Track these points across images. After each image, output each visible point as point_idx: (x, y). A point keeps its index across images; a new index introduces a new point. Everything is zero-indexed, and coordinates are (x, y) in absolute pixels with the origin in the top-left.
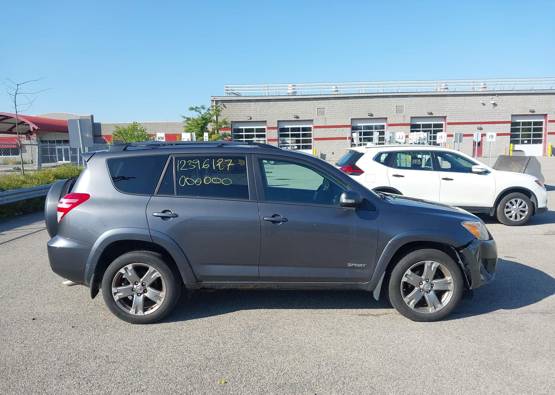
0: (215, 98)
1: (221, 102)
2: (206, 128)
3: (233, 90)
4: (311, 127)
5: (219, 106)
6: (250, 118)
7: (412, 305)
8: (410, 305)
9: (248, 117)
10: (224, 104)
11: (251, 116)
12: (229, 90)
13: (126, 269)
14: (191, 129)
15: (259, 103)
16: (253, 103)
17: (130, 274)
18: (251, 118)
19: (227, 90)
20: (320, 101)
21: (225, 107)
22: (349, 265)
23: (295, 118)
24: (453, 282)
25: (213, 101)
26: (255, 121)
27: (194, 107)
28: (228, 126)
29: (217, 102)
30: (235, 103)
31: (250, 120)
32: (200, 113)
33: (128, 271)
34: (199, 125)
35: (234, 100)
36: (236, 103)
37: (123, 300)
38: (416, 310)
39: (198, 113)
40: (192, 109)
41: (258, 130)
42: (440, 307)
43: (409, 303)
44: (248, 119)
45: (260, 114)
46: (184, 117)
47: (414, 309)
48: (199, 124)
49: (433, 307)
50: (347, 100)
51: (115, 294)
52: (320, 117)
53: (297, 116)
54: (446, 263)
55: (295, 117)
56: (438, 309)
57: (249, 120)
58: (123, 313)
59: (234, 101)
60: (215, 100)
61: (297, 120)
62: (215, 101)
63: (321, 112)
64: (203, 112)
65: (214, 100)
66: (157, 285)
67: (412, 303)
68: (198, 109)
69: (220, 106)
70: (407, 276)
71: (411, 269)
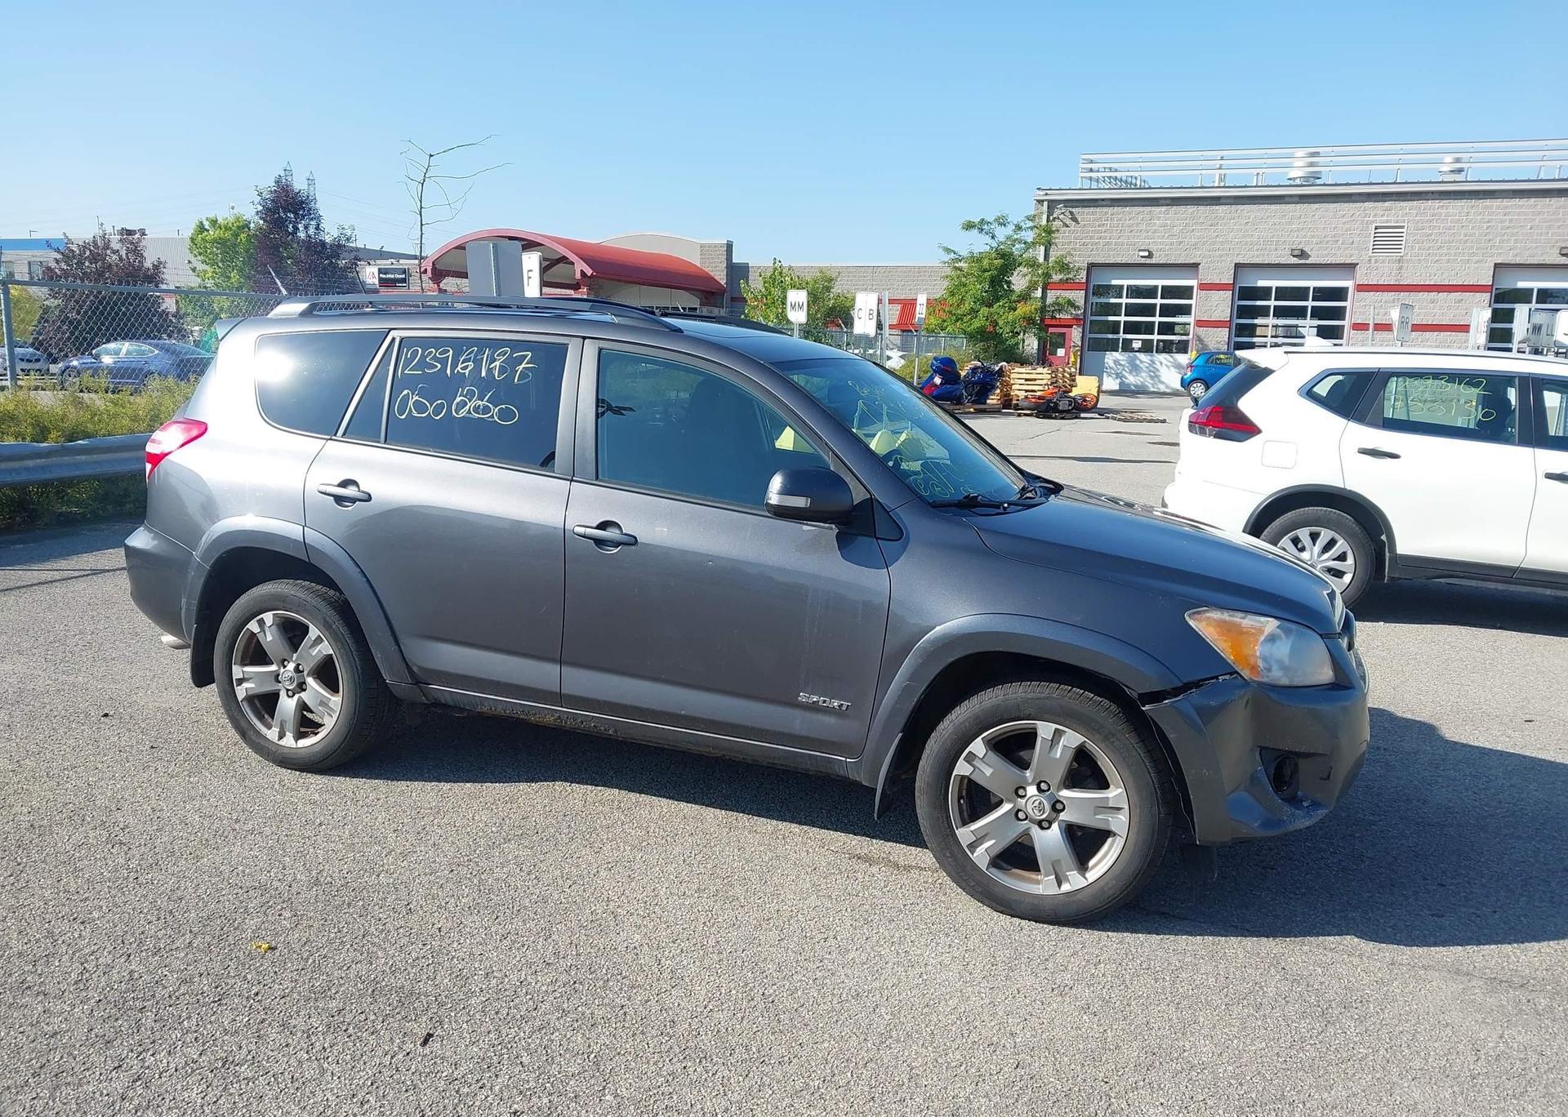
0: (1047, 194)
1: (1065, 207)
2: (1009, 283)
3: (1116, 171)
4: (1348, 288)
5: (1058, 218)
6: (1146, 254)
7: (981, 856)
8: (975, 855)
9: (1140, 250)
10: (1071, 213)
11: (1152, 248)
12: (1098, 171)
13: (261, 623)
14: (965, 285)
15: (1182, 209)
16: (1164, 209)
17: (269, 638)
18: (1150, 256)
19: (1091, 170)
20: (1387, 204)
21: (1075, 220)
22: (803, 697)
23: (1294, 256)
24: (1127, 807)
25: (1040, 202)
26: (1161, 262)
27: (977, 220)
28: (1071, 277)
29: (1052, 204)
30: (1105, 209)
31: (1148, 261)
32: (993, 237)
33: (266, 629)
34: (986, 274)
35: (1103, 200)
36: (1110, 210)
37: (260, 701)
38: (997, 875)
39: (988, 239)
40: (969, 226)
41: (1169, 292)
42: (1075, 881)
43: (973, 846)
44: (1142, 257)
45: (1181, 242)
46: (948, 251)
47: (987, 870)
48: (985, 271)
49: (1054, 877)
50: (1488, 202)
51: (240, 681)
52: (1381, 256)
53: (1302, 250)
54: (1106, 738)
55: (1296, 253)
56: (1066, 887)
57: (1143, 261)
58: (252, 733)
59: (1103, 203)
60: (1046, 200)
61: (1302, 263)
62: (1046, 203)
63: (1386, 238)
64: (1002, 233)
65: (1043, 201)
66: (326, 673)
67: (981, 850)
68: (985, 227)
69: (1062, 217)
70: (971, 758)
71: (989, 738)
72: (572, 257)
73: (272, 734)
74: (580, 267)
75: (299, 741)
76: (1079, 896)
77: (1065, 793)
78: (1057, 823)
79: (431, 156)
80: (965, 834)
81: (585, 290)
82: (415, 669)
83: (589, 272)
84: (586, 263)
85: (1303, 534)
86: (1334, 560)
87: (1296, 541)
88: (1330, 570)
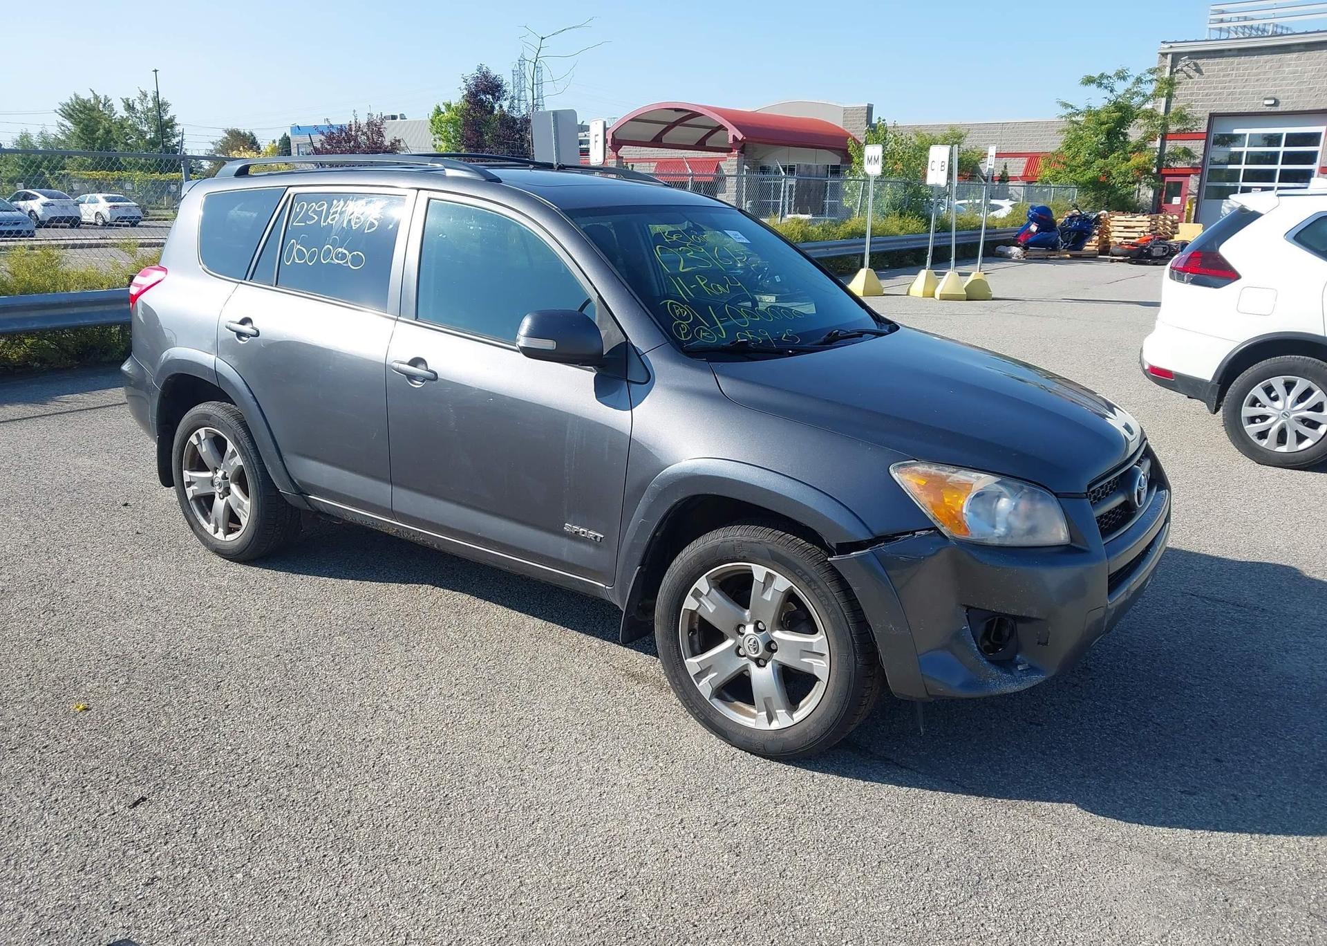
0: (1171, 47)
1: (1189, 58)
2: (1125, 135)
3: (1252, 19)
5: (1182, 70)
6: (1272, 102)
7: (705, 687)
8: (701, 684)
9: (1266, 99)
10: (1196, 65)
11: (1279, 96)
12: (1230, 21)
13: (198, 436)
14: (1081, 138)
15: (1316, 54)
16: (1295, 55)
17: (204, 450)
18: (1276, 103)
19: (1222, 21)
21: (1198, 70)
22: (568, 527)
24: (827, 653)
25: (1164, 55)
26: (1287, 110)
27: (1096, 75)
28: (1188, 127)
29: (1176, 57)
30: (1231, 59)
31: (1273, 109)
32: (1112, 91)
33: (200, 440)
34: (1103, 127)
35: (1230, 50)
36: (1236, 60)
37: (205, 500)
38: (718, 705)
39: (1107, 93)
40: (1089, 81)
41: (1293, 140)
42: (783, 720)
43: (700, 675)
44: (1267, 105)
45: (1311, 89)
46: (1066, 105)
47: (709, 699)
48: (1103, 124)
49: (765, 713)
51: (190, 484)
56: (775, 725)
57: (1268, 109)
58: (198, 527)
59: (1230, 53)
60: (1170, 53)
62: (1169, 57)
64: (1121, 87)
65: (1167, 54)
67: (705, 681)
68: (1105, 81)
69: (1185, 69)
70: (697, 595)
71: (713, 576)
72: (727, 124)
73: (210, 528)
74: (733, 132)
75: (227, 536)
76: (786, 735)
77: (778, 635)
78: (771, 662)
79: (542, 38)
80: (693, 664)
81: (736, 153)
82: (295, 481)
83: (740, 136)
84: (737, 128)
85: (1278, 383)
86: (1308, 410)
87: (1269, 390)
88: (1304, 421)
